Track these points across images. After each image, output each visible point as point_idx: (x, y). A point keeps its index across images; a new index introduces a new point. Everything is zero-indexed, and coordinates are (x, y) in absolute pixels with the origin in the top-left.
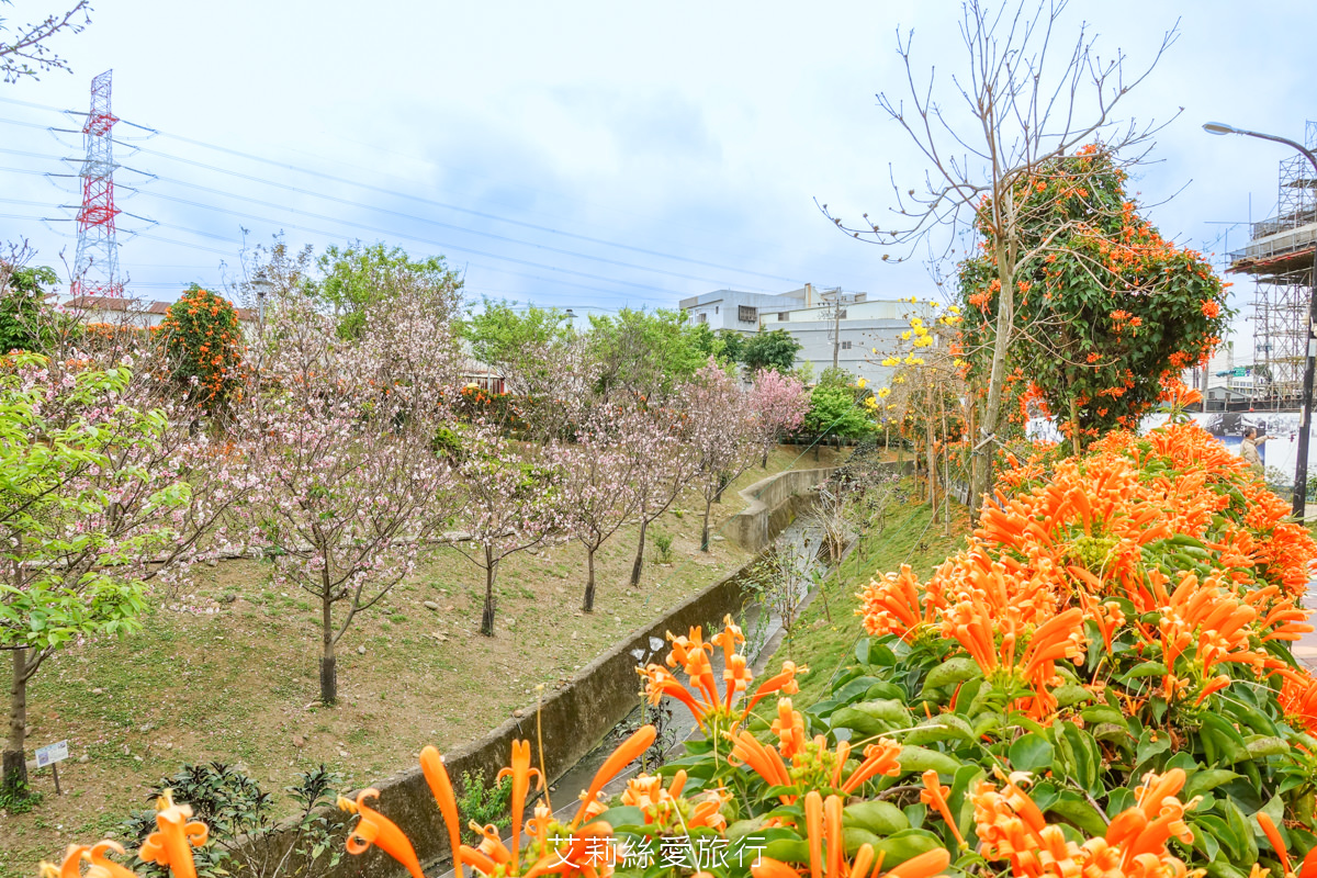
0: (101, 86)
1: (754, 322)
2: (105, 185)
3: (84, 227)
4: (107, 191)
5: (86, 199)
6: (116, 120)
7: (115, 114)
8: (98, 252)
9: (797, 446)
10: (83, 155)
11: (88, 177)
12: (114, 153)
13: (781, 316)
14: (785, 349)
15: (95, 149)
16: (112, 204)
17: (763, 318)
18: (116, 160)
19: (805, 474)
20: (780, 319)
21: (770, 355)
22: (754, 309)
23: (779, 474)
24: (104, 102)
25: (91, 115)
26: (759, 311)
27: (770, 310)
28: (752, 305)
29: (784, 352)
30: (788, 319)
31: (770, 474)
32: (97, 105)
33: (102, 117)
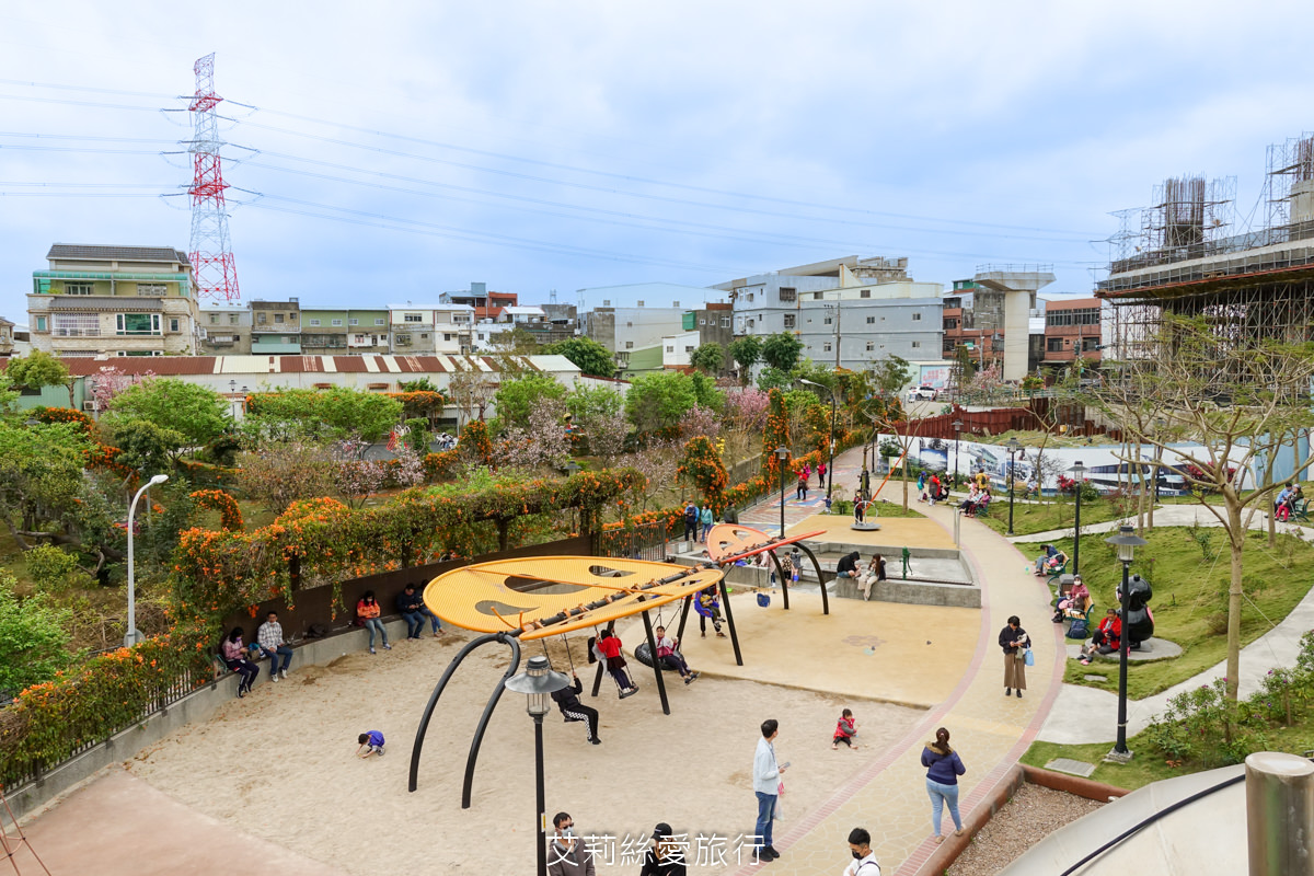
1: (793, 300)
2: (213, 160)
3: (197, 202)
4: (215, 166)
5: (198, 175)
6: (219, 99)
7: (218, 93)
8: (209, 224)
16: (221, 179)
17: (801, 296)
18: (221, 138)
20: (816, 297)
22: (794, 290)
24: (207, 81)
25: (196, 97)
26: (798, 291)
27: (805, 290)
28: (791, 286)
30: (822, 298)
32: (202, 86)
33: (206, 97)
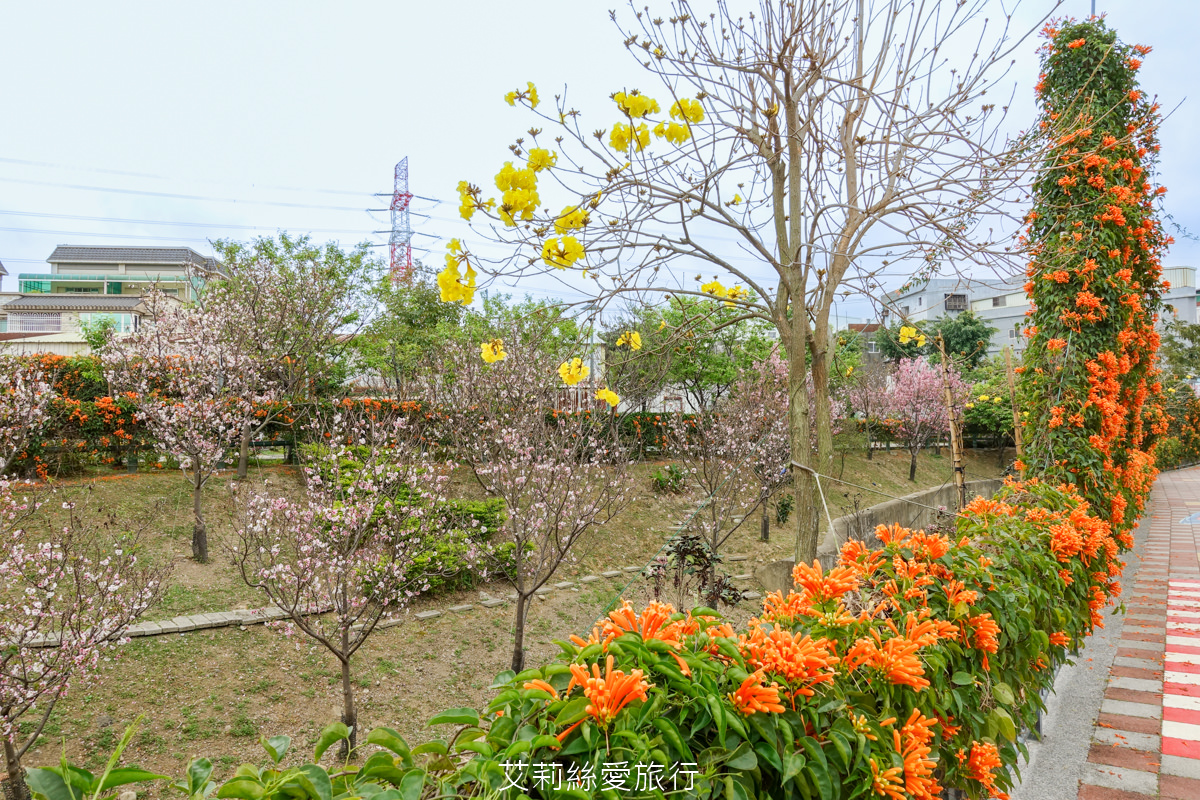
0: (401, 171)
2: (405, 249)
4: (407, 254)
6: (410, 196)
7: (411, 192)
9: (974, 450)
10: (390, 227)
11: (393, 244)
12: (411, 223)
13: (996, 301)
14: (975, 335)
15: (398, 221)
17: (975, 305)
18: (412, 229)
19: (980, 486)
20: (995, 304)
21: (958, 343)
23: (933, 489)
24: (403, 183)
25: (394, 195)
26: (970, 298)
27: (983, 297)
28: (968, 293)
29: (973, 339)
30: (1004, 304)
31: (919, 488)
32: (398, 187)
33: (401, 196)
